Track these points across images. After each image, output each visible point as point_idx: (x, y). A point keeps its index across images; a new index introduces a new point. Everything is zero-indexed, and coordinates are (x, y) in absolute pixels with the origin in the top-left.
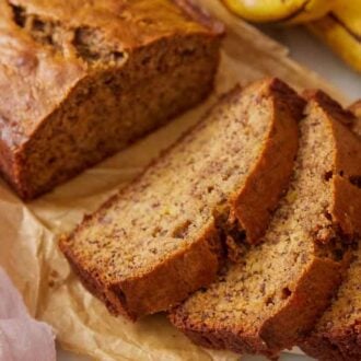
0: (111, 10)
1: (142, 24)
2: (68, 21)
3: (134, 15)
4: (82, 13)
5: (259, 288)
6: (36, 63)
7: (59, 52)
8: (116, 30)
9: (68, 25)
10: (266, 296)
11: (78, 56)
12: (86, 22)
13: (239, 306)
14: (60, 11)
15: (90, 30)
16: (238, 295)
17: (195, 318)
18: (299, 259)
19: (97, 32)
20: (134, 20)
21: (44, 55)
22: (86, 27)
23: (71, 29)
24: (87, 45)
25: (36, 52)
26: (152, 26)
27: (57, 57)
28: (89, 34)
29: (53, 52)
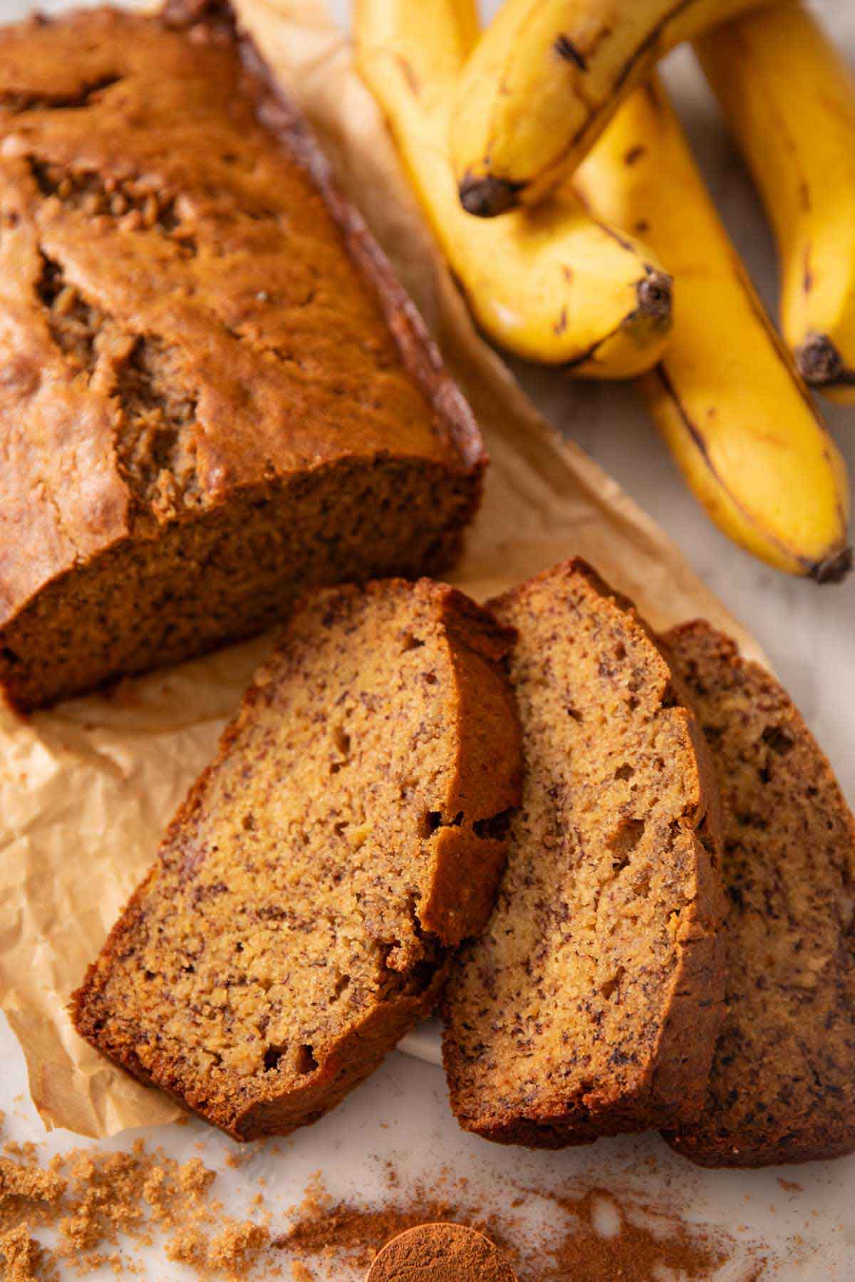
0: (221, 313)
1: (270, 357)
2: (126, 318)
3: (260, 334)
4: (159, 307)
5: (256, 1019)
6: (35, 386)
7: (85, 375)
8: (206, 359)
9: (123, 325)
10: (267, 1043)
11: (113, 393)
12: (159, 328)
13: (211, 1044)
14: (120, 292)
15: (163, 345)
16: (212, 1016)
17: (119, 1031)
18: (346, 994)
19: (173, 352)
20: (257, 346)
21: (54, 373)
22: (157, 338)
23: (130, 333)
24: (150, 374)
25: (43, 364)
26: (290, 365)
27: (76, 385)
28: (160, 351)
29: (74, 372)
